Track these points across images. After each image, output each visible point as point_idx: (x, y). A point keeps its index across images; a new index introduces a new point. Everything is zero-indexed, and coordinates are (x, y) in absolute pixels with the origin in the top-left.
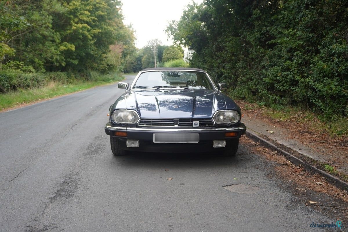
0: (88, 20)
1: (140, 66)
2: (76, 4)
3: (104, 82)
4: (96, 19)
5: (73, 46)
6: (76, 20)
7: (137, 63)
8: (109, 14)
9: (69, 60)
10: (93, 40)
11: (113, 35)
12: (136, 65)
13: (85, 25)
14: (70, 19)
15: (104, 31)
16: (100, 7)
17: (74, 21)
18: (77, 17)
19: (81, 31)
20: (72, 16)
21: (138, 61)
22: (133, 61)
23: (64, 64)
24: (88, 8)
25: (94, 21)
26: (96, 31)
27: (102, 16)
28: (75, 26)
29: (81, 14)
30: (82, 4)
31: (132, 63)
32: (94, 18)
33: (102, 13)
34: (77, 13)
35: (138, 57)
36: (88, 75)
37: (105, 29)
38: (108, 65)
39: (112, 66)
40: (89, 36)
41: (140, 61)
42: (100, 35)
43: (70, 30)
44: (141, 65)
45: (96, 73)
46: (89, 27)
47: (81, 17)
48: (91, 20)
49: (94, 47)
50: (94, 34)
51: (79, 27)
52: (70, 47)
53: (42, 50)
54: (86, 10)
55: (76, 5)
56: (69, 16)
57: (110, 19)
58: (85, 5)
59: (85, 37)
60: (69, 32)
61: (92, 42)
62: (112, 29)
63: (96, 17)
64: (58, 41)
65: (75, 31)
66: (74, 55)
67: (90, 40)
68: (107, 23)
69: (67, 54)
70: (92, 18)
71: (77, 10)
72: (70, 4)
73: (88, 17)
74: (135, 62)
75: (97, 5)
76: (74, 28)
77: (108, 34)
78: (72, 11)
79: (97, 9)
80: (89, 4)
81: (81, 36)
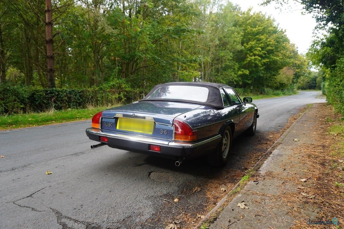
0: (260, 54)
1: (315, 84)
3: (274, 96)
4: (266, 52)
5: (248, 71)
6: (251, 54)
7: (313, 82)
8: (276, 48)
9: (245, 80)
10: (262, 67)
11: (279, 63)
12: (312, 84)
13: (257, 57)
14: (247, 53)
15: (271, 60)
17: (249, 55)
18: (253, 52)
19: (253, 61)
20: (249, 52)
21: (313, 81)
22: (309, 81)
23: (241, 83)
24: (260, 45)
25: (265, 54)
26: (265, 60)
27: (272, 50)
29: (256, 50)
31: (308, 82)
33: (271, 48)
34: (252, 49)
35: (314, 78)
36: (263, 90)
37: (272, 59)
38: (280, 84)
39: (284, 84)
40: (260, 64)
41: (315, 80)
42: (269, 64)
43: (246, 61)
44: (316, 84)
45: (270, 89)
46: (260, 58)
47: (255, 52)
48: (262, 54)
49: (263, 72)
50: (264, 63)
51: (252, 59)
52: (245, 72)
53: (226, 75)
55: (252, 44)
56: (247, 52)
57: (277, 52)
58: (259, 44)
59: (256, 66)
60: (245, 62)
61: (262, 68)
62: (278, 59)
63: (266, 51)
64: (236, 69)
65: (250, 62)
66: (249, 77)
67: (261, 67)
68: (275, 54)
69: (243, 76)
70: (263, 52)
71: (252, 47)
72: (249, 44)
73: (260, 51)
74: (311, 81)
75: (268, 43)
76: (249, 59)
77: (275, 62)
78: (249, 48)
79: (268, 46)
80: (261, 43)
81: (254, 65)
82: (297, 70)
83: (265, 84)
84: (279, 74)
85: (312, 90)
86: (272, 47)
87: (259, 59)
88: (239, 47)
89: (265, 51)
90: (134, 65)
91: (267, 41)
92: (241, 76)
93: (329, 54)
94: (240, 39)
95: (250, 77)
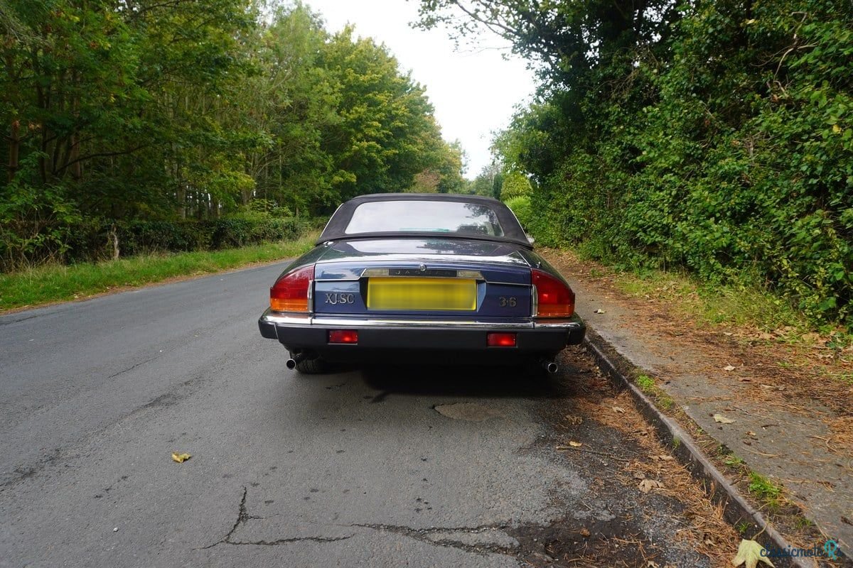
0: (378, 136)
2: (359, 110)
4: (390, 133)
5: (353, 175)
6: (359, 136)
8: (411, 125)
9: (347, 197)
10: (385, 166)
11: (417, 159)
13: (373, 143)
14: (350, 133)
15: (402, 152)
16: (397, 114)
17: (355, 137)
18: (361, 131)
19: (365, 152)
20: (353, 130)
24: (378, 116)
25: (388, 136)
26: (391, 152)
27: (400, 129)
28: (357, 146)
29: (368, 126)
30: (369, 111)
32: (387, 132)
33: (400, 124)
34: (361, 124)
37: (404, 149)
40: (379, 160)
42: (397, 160)
43: (350, 151)
46: (379, 146)
47: (367, 131)
48: (382, 136)
49: (385, 177)
50: (387, 157)
51: (363, 148)
52: (349, 178)
53: (305, 183)
54: (375, 120)
55: (360, 113)
56: (348, 130)
57: (413, 133)
58: (375, 113)
59: (372, 162)
60: (348, 154)
61: (384, 169)
62: (416, 149)
63: (390, 131)
64: (329, 169)
65: (356, 152)
66: (356, 191)
67: (381, 166)
68: (409, 139)
70: (385, 132)
71: (361, 120)
72: (351, 111)
73: (378, 130)
75: (393, 112)
76: (355, 147)
77: (409, 157)
78: (354, 121)
79: (393, 118)
80: (380, 111)
81: (367, 161)
82: (442, 177)
84: (414, 184)
86: (402, 122)
87: (377, 148)
88: (333, 117)
89: (386, 130)
90: (62, 150)
91: (390, 108)
92: (337, 186)
93: (537, 145)
94: (336, 98)
95: (357, 188)
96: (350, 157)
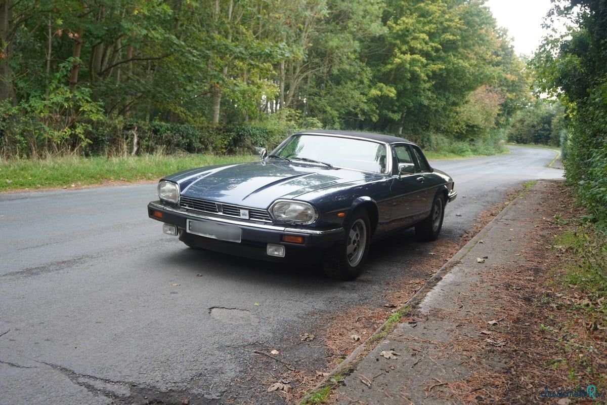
0: (425, 49)
1: (548, 132)
2: (407, 21)
3: (452, 154)
4: (439, 46)
5: (393, 90)
6: (404, 48)
7: (543, 127)
8: (464, 39)
9: (385, 112)
10: (428, 81)
11: (468, 75)
12: (541, 130)
13: (417, 56)
14: (395, 45)
15: (450, 67)
16: (449, 26)
17: (400, 49)
18: (407, 43)
19: (408, 66)
20: (398, 42)
21: (544, 123)
22: (535, 123)
23: (375, 118)
24: (427, 28)
25: (437, 50)
26: (437, 67)
27: (454, 42)
28: (400, 58)
29: (415, 38)
30: (418, 22)
31: (533, 126)
32: (436, 45)
33: (451, 37)
34: (407, 36)
35: (547, 117)
36: (426, 139)
37: (454, 64)
38: (467, 126)
39: (477, 127)
40: (423, 75)
41: (549, 123)
42: (444, 75)
43: (391, 64)
44: (550, 130)
45: (443, 137)
46: (424, 60)
47: (414, 44)
48: (430, 49)
49: (429, 94)
50: (434, 72)
51: (405, 60)
52: (388, 92)
53: (340, 94)
54: (423, 32)
55: (407, 24)
56: (394, 42)
57: (466, 47)
58: (424, 24)
59: (415, 78)
60: (389, 67)
61: (427, 85)
62: (467, 65)
63: (440, 44)
64: (366, 81)
65: (400, 66)
66: (396, 106)
68: (460, 53)
69: (382, 102)
70: (433, 44)
71: (408, 31)
72: (399, 22)
73: (426, 43)
74: (539, 124)
75: (446, 24)
76: (397, 60)
77: (458, 72)
78: (400, 33)
79: (445, 30)
80: (430, 22)
81: (409, 75)
82: (509, 95)
83: (432, 125)
84: (466, 102)
85: (540, 145)
86: (454, 35)
87: (422, 62)
88: (377, 28)
89: (436, 42)
90: (109, 52)
91: (443, 19)
92: (376, 100)
93: (576, 71)
94: (380, 8)
95: (397, 104)
96: (391, 70)
